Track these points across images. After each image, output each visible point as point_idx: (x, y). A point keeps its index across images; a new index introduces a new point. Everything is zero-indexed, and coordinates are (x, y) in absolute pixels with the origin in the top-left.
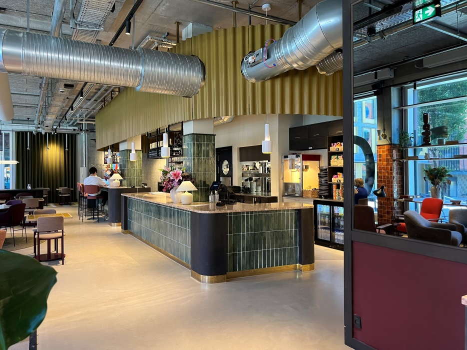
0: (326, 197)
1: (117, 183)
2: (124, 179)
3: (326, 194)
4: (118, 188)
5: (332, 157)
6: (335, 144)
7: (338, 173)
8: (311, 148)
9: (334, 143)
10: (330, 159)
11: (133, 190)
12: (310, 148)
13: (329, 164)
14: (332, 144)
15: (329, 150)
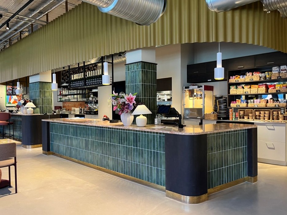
0: (224, 118)
1: (30, 110)
2: (37, 107)
3: (225, 116)
4: (32, 115)
5: (231, 87)
6: (234, 77)
7: (237, 100)
8: (211, 80)
9: (232, 76)
10: (229, 89)
11: (46, 117)
12: (208, 80)
13: (229, 93)
14: (231, 77)
15: (229, 82)
